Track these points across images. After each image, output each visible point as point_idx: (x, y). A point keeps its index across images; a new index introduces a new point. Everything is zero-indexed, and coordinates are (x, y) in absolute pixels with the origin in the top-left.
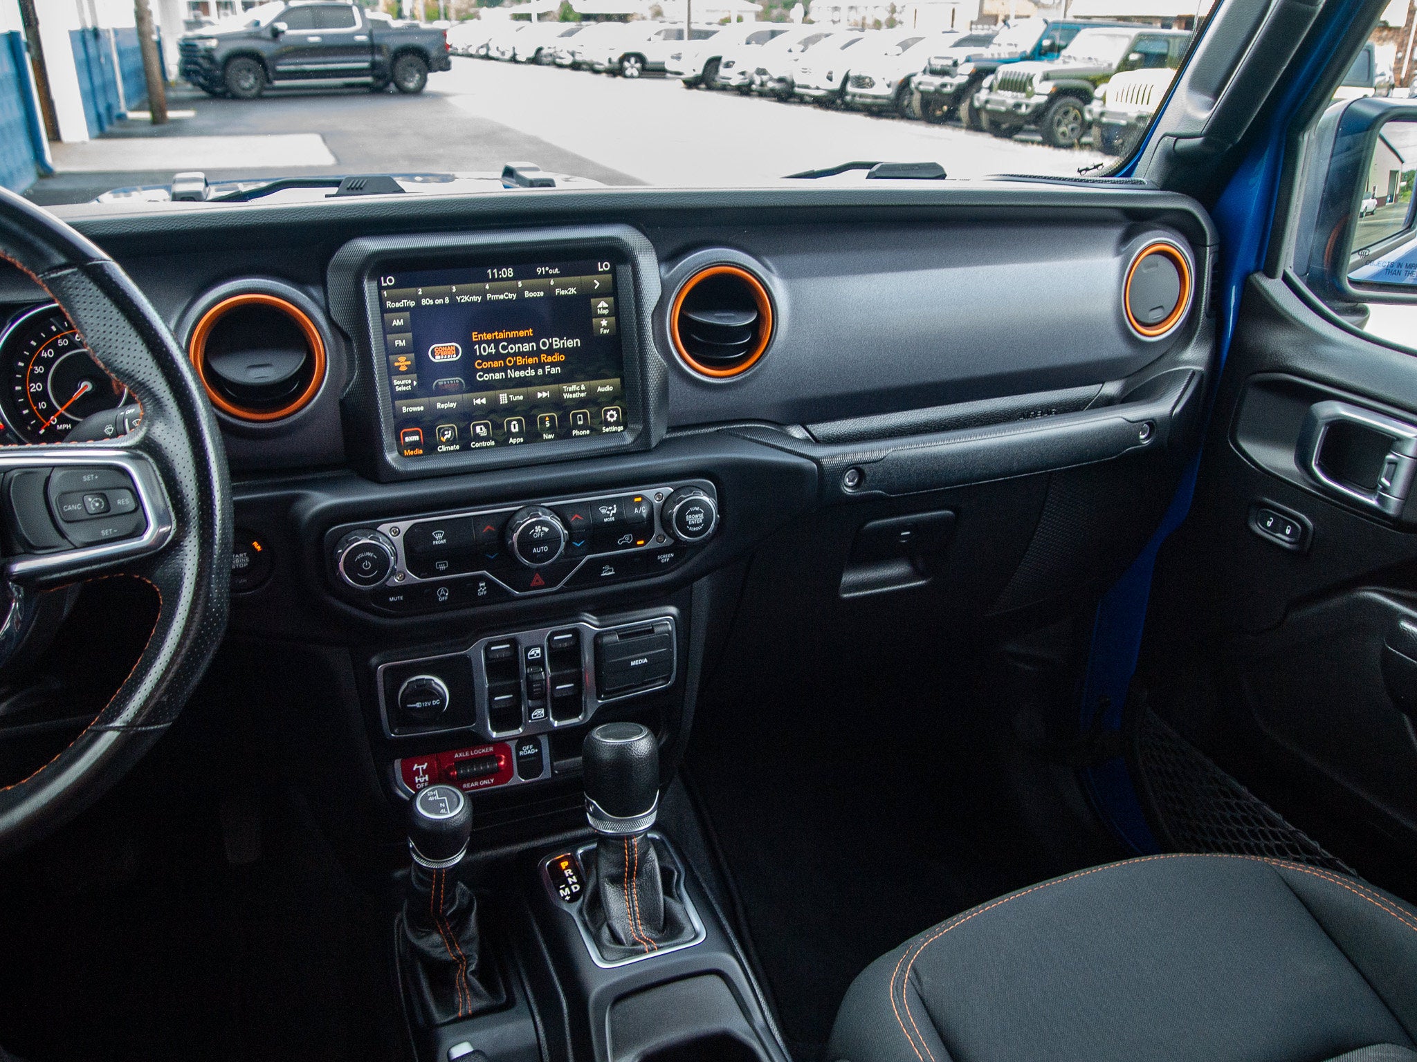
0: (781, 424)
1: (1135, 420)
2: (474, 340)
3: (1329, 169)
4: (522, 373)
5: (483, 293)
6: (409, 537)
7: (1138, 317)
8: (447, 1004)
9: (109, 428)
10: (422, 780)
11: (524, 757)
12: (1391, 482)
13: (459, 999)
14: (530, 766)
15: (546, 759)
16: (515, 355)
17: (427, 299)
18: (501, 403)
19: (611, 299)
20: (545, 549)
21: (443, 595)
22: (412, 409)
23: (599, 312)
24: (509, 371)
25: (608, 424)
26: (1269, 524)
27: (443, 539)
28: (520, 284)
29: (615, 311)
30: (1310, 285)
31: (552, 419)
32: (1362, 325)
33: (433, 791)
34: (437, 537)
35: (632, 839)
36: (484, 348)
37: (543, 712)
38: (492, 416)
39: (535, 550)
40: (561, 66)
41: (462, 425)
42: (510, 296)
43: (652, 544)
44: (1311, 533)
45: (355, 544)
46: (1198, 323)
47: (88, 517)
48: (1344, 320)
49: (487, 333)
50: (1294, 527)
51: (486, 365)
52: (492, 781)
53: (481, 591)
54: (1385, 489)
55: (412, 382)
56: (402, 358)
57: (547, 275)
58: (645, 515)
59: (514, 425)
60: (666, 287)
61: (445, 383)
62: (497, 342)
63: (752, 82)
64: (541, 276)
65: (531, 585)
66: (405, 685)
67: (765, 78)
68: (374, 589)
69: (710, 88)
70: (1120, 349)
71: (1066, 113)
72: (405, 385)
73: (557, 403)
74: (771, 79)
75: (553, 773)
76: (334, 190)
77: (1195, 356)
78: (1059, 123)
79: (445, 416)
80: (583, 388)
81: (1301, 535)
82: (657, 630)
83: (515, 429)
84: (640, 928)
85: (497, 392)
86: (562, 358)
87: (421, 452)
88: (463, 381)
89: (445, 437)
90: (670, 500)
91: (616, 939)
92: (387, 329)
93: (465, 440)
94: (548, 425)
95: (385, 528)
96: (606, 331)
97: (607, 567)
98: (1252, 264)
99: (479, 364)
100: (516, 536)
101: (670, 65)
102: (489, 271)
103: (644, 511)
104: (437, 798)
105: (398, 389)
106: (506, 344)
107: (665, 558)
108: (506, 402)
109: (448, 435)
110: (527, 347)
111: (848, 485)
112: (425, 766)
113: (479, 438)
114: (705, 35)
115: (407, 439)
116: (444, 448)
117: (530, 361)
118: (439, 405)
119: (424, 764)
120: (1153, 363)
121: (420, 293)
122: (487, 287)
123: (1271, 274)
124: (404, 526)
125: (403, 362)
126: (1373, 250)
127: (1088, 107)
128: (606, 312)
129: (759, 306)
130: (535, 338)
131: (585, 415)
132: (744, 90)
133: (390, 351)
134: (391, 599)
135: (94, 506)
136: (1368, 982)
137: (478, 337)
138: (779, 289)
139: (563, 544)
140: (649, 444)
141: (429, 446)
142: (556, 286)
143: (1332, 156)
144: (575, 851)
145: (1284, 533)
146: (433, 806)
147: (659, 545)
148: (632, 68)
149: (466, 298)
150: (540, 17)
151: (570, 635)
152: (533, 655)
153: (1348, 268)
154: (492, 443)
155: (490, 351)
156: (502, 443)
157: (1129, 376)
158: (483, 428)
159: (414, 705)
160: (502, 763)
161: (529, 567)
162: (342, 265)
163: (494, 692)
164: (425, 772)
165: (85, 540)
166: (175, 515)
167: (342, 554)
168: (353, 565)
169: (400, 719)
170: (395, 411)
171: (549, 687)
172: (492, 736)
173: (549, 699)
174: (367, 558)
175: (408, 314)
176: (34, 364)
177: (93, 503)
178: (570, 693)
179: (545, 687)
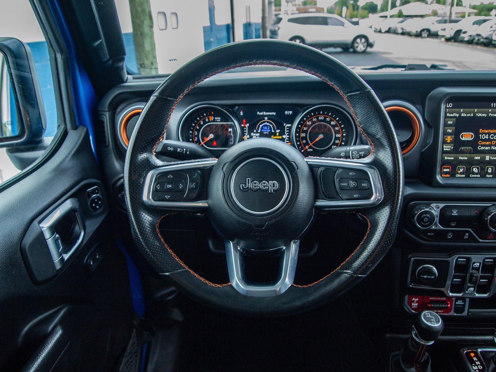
2: (480, 132)
5: (488, 113)
6: (443, 211)
9: (343, 154)
10: (415, 305)
11: (457, 305)
14: (460, 309)
15: (466, 308)
17: (464, 114)
18: (486, 159)
21: (450, 236)
22: (448, 158)
24: (492, 146)
27: (456, 213)
33: (428, 313)
34: (454, 212)
36: (484, 136)
37: (473, 289)
38: (481, 165)
40: (397, 34)
41: (468, 167)
45: (423, 210)
47: (349, 189)
49: (486, 130)
51: (483, 143)
52: (443, 311)
53: (466, 237)
55: (451, 147)
56: (449, 137)
59: (490, 169)
61: (465, 149)
62: (489, 134)
63: (474, 39)
65: (488, 238)
66: (421, 267)
67: (480, 37)
68: (426, 229)
69: (455, 41)
72: (448, 148)
74: (483, 38)
75: (468, 314)
76: (404, 69)
79: (462, 162)
83: (490, 171)
85: (486, 155)
87: (449, 176)
88: (472, 149)
89: (460, 171)
92: (446, 125)
93: (468, 173)
95: (433, 205)
99: (480, 143)
100: (489, 217)
101: (441, 33)
102: (492, 104)
104: (430, 316)
105: (445, 149)
106: (493, 135)
108: (488, 159)
109: (461, 170)
112: (417, 300)
113: (474, 173)
114: (456, 21)
115: (444, 170)
116: (459, 176)
118: (460, 158)
119: (417, 299)
121: (462, 111)
122: (490, 111)
124: (442, 205)
125: (449, 139)
132: (470, 42)
133: (445, 134)
134: (429, 234)
135: (353, 185)
137: (482, 131)
141: (453, 174)
144: (477, 350)
146: (429, 320)
148: (425, 34)
149: (480, 115)
150: (391, 17)
151: (492, 260)
152: (475, 266)
154: (479, 176)
155: (486, 137)
156: (483, 176)
158: (476, 169)
159: (423, 276)
160: (449, 306)
161: (491, 231)
162: (432, 98)
163: (455, 277)
164: (417, 302)
165: (347, 198)
166: (384, 193)
167: (417, 213)
168: (420, 219)
169: (416, 280)
170: (443, 158)
171: (478, 280)
172: (449, 294)
173: (477, 284)
174: (427, 217)
175: (455, 119)
176: (304, 127)
177: (352, 184)
178: (486, 284)
179: (477, 279)
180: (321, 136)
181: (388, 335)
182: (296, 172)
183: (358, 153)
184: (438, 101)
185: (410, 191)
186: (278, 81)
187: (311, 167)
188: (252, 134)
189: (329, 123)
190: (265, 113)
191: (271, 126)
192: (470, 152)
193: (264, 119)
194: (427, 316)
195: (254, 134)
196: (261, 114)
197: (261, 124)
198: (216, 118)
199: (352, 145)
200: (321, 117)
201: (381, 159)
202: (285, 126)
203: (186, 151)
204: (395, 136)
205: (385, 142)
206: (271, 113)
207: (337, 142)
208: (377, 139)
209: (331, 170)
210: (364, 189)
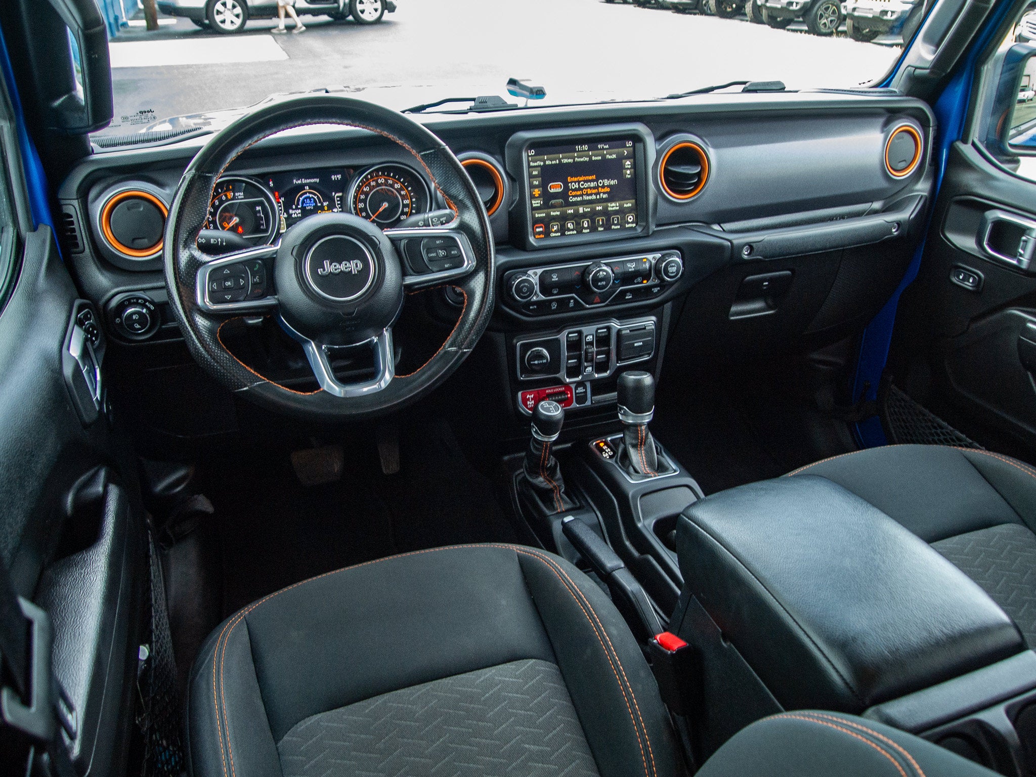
0: (708, 223)
1: (890, 221)
3: (999, 82)
4: (590, 198)
5: (574, 158)
6: (542, 278)
7: (893, 167)
8: (551, 507)
9: (420, 222)
10: (531, 403)
11: (578, 393)
12: (1024, 251)
13: (556, 505)
14: (581, 399)
15: (589, 395)
16: (587, 188)
17: (549, 161)
18: (580, 212)
19: (632, 160)
20: (604, 283)
21: (554, 306)
22: (539, 215)
23: (626, 167)
24: (584, 196)
25: (629, 223)
26: (961, 277)
27: (557, 279)
28: (590, 153)
29: (634, 166)
30: (987, 148)
31: (603, 220)
32: (1015, 169)
33: (545, 403)
34: (554, 278)
35: (641, 426)
36: (573, 185)
37: (591, 369)
38: (576, 219)
39: (599, 284)
41: (562, 223)
42: (586, 159)
43: (650, 283)
44: (983, 281)
45: (520, 280)
46: (925, 169)
47: (439, 259)
48: (1004, 166)
49: (575, 178)
50: (974, 278)
51: (574, 193)
52: (565, 404)
53: (571, 304)
54: (1021, 255)
55: (541, 202)
56: (536, 190)
57: (603, 149)
58: (648, 268)
59: (586, 223)
60: (659, 153)
61: (555, 202)
62: (579, 182)
64: (601, 149)
65: (594, 302)
66: (529, 353)
68: (527, 302)
70: (883, 184)
71: (827, 9)
72: (537, 203)
73: (606, 213)
75: (592, 403)
76: (473, 103)
77: (923, 187)
78: (821, 16)
79: (555, 218)
80: (618, 205)
81: (978, 283)
82: (647, 328)
83: (586, 225)
84: (647, 469)
85: (578, 207)
86: (608, 190)
87: (543, 236)
88: (563, 201)
90: (660, 261)
91: (636, 471)
92: (531, 176)
93: (563, 230)
94: (601, 223)
95: (530, 272)
96: (629, 176)
97: (629, 294)
98: (955, 136)
99: (571, 194)
100: (591, 276)
102: (577, 147)
103: (647, 266)
104: (547, 406)
105: (534, 205)
106: (583, 183)
107: (655, 290)
108: (582, 212)
109: (555, 228)
110: (592, 184)
111: (745, 253)
113: (569, 230)
115: (537, 230)
116: (554, 235)
117: (594, 191)
118: (552, 213)
119: (532, 394)
120: (899, 191)
121: (546, 158)
122: (576, 155)
123: (965, 142)
124: (540, 271)
125: (537, 192)
126: (1023, 127)
127: (843, 4)
128: (629, 167)
129: (701, 162)
130: (597, 180)
131: (618, 218)
133: (532, 187)
134: (531, 307)
136: (1005, 500)
137: (570, 180)
138: (712, 153)
139: (612, 281)
140: (648, 233)
141: (547, 233)
142: (607, 154)
143: (1001, 75)
144: (606, 439)
145: (969, 282)
146: (548, 410)
147: (653, 283)
149: (566, 161)
151: (605, 330)
152: (589, 340)
153: (1009, 138)
154: (575, 232)
155: (576, 186)
156: (580, 232)
157: (887, 198)
158: (571, 225)
159: (534, 362)
160: (569, 395)
161: (595, 292)
162: (511, 145)
163: (569, 358)
164: (532, 399)
165: (438, 269)
166: (476, 258)
167: (514, 284)
168: (519, 290)
169: (526, 370)
170: (533, 216)
171: (595, 356)
172: (566, 381)
173: (594, 362)
174: (525, 286)
175: (540, 168)
176: (360, 194)
177: (442, 253)
178: (604, 360)
179: (593, 356)
180: (385, 205)
181: (506, 458)
182: (379, 248)
183: (439, 219)
184: (519, 147)
185: (502, 259)
186: (324, 138)
187: (394, 241)
188: (291, 211)
189: (392, 186)
190: (304, 181)
191: (316, 197)
192: (561, 206)
193: (305, 189)
194: (545, 406)
195: (293, 212)
196: (299, 182)
197: (301, 196)
198: (236, 194)
199: (427, 211)
200: (381, 179)
201: (467, 222)
202: (335, 195)
203: (222, 242)
204: (478, 195)
205: (468, 203)
206: (313, 181)
207: (406, 210)
208: (460, 200)
209: (414, 241)
210: (455, 257)
